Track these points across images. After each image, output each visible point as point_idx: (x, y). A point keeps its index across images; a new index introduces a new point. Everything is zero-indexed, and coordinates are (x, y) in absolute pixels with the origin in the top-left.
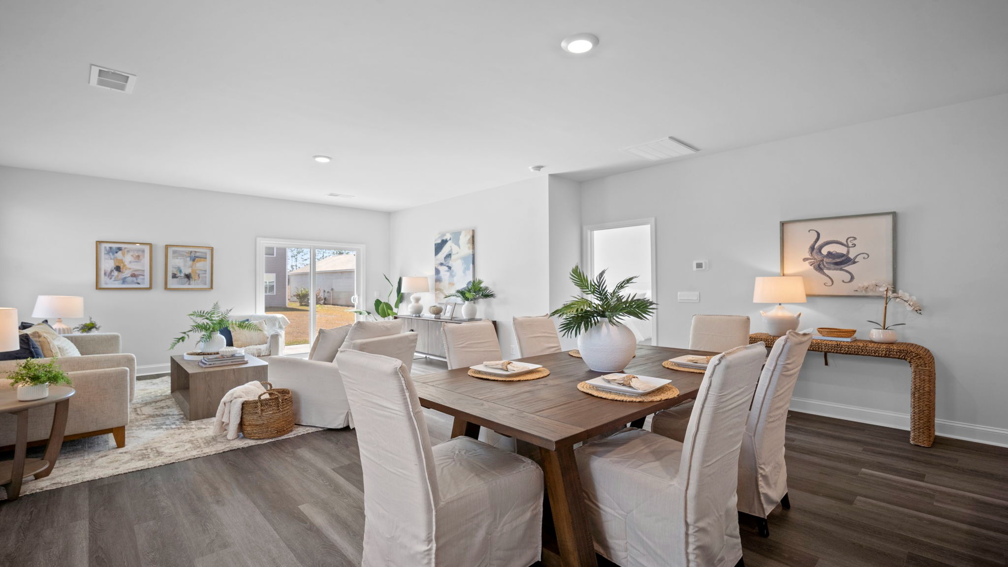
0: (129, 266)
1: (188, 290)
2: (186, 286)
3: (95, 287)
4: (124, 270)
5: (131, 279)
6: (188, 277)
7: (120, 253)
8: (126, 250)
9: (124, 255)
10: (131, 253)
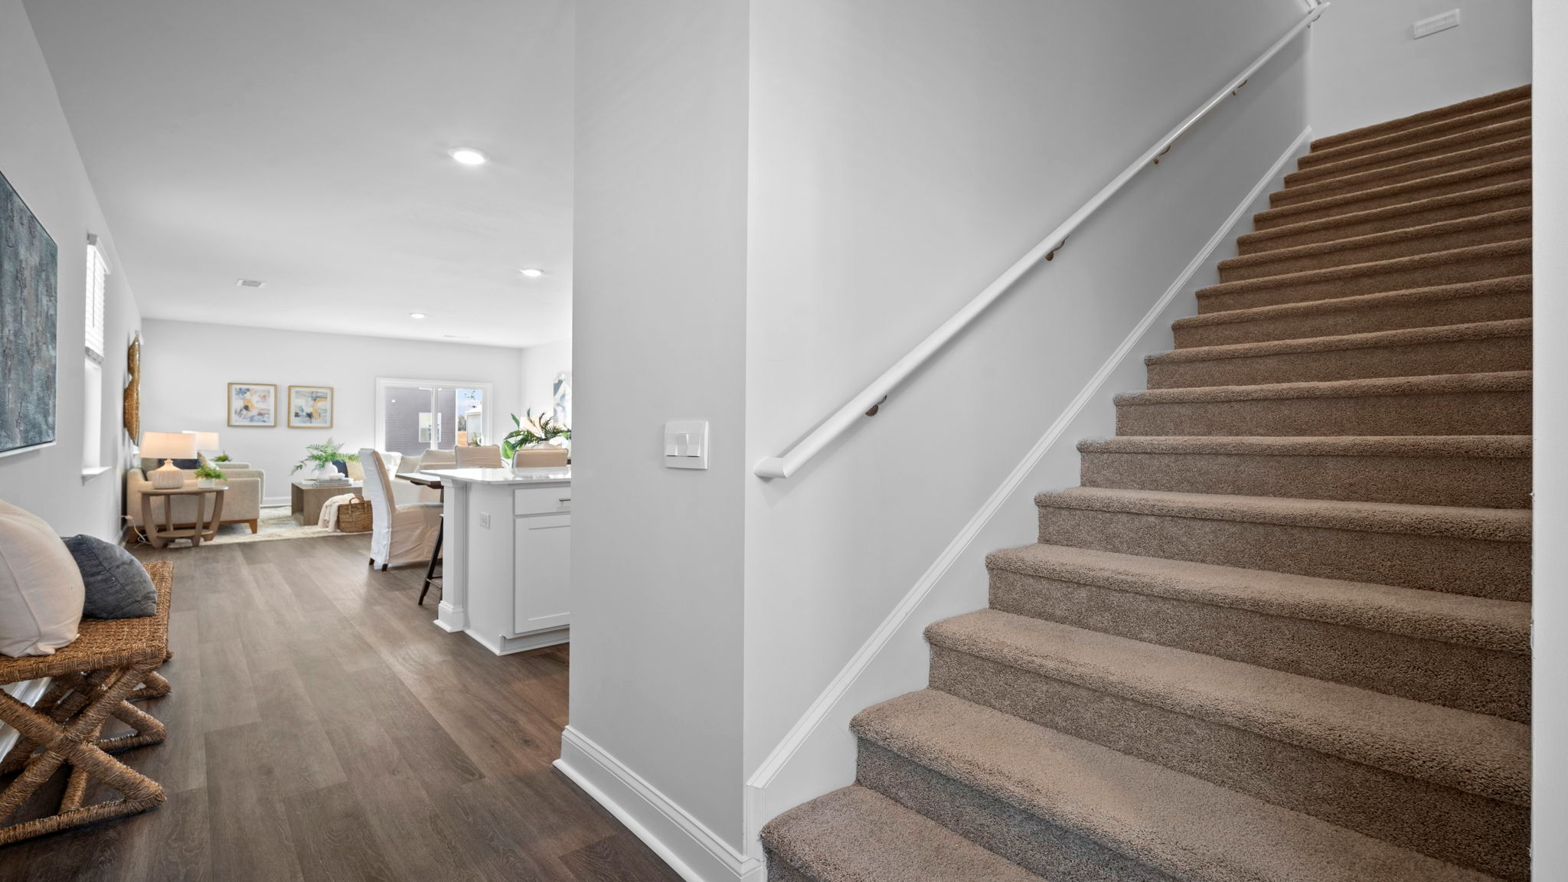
0: (256, 405)
1: (310, 428)
2: (308, 425)
3: (227, 426)
4: (252, 409)
5: (258, 417)
6: (310, 415)
7: (248, 394)
8: (254, 391)
9: (252, 395)
10: (258, 394)
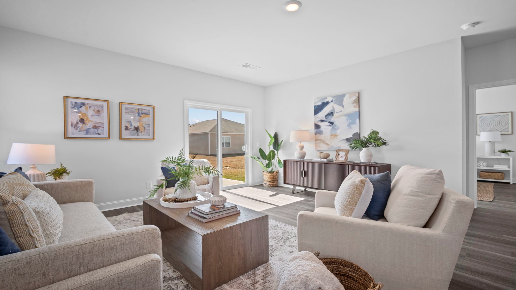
1: (137, 140)
2: (136, 137)
3: (64, 137)
4: (87, 122)
5: (93, 130)
6: (137, 129)
7: (84, 107)
8: (89, 105)
9: (87, 109)
10: (93, 108)
